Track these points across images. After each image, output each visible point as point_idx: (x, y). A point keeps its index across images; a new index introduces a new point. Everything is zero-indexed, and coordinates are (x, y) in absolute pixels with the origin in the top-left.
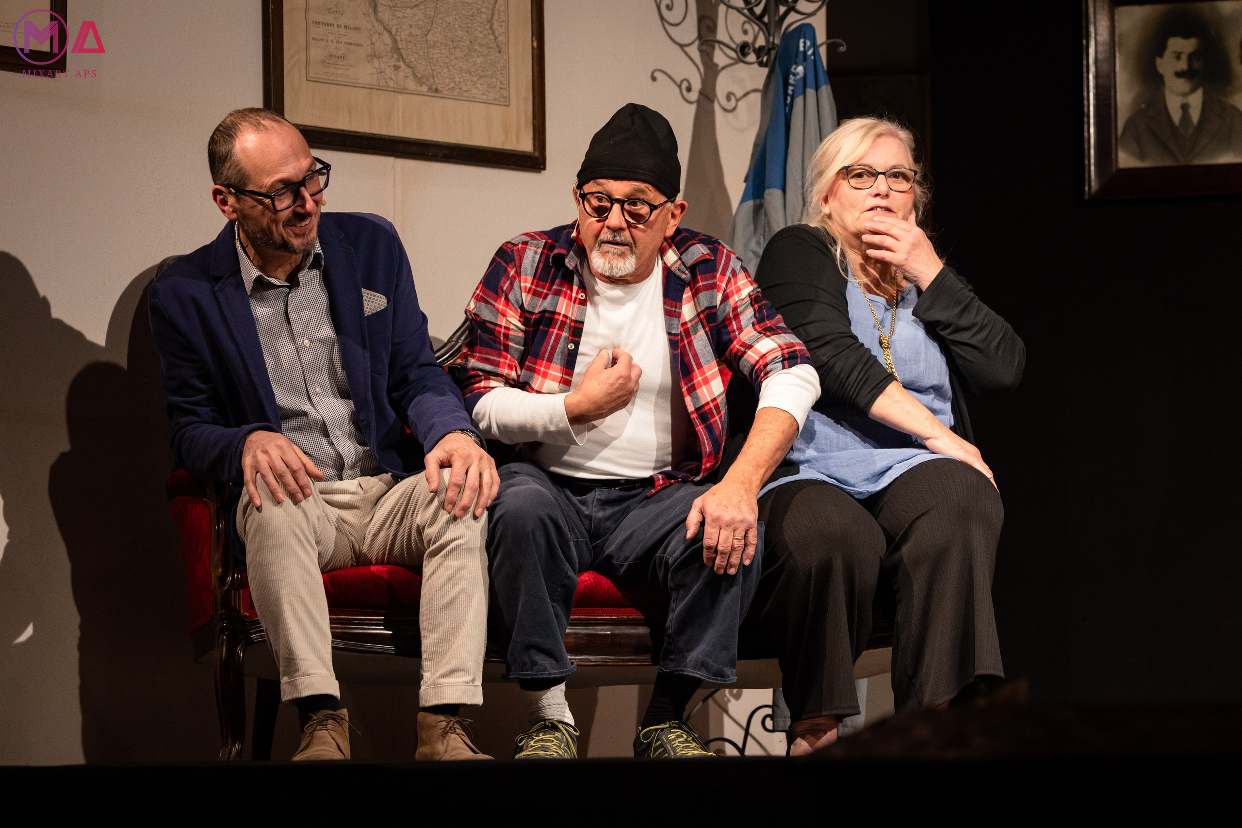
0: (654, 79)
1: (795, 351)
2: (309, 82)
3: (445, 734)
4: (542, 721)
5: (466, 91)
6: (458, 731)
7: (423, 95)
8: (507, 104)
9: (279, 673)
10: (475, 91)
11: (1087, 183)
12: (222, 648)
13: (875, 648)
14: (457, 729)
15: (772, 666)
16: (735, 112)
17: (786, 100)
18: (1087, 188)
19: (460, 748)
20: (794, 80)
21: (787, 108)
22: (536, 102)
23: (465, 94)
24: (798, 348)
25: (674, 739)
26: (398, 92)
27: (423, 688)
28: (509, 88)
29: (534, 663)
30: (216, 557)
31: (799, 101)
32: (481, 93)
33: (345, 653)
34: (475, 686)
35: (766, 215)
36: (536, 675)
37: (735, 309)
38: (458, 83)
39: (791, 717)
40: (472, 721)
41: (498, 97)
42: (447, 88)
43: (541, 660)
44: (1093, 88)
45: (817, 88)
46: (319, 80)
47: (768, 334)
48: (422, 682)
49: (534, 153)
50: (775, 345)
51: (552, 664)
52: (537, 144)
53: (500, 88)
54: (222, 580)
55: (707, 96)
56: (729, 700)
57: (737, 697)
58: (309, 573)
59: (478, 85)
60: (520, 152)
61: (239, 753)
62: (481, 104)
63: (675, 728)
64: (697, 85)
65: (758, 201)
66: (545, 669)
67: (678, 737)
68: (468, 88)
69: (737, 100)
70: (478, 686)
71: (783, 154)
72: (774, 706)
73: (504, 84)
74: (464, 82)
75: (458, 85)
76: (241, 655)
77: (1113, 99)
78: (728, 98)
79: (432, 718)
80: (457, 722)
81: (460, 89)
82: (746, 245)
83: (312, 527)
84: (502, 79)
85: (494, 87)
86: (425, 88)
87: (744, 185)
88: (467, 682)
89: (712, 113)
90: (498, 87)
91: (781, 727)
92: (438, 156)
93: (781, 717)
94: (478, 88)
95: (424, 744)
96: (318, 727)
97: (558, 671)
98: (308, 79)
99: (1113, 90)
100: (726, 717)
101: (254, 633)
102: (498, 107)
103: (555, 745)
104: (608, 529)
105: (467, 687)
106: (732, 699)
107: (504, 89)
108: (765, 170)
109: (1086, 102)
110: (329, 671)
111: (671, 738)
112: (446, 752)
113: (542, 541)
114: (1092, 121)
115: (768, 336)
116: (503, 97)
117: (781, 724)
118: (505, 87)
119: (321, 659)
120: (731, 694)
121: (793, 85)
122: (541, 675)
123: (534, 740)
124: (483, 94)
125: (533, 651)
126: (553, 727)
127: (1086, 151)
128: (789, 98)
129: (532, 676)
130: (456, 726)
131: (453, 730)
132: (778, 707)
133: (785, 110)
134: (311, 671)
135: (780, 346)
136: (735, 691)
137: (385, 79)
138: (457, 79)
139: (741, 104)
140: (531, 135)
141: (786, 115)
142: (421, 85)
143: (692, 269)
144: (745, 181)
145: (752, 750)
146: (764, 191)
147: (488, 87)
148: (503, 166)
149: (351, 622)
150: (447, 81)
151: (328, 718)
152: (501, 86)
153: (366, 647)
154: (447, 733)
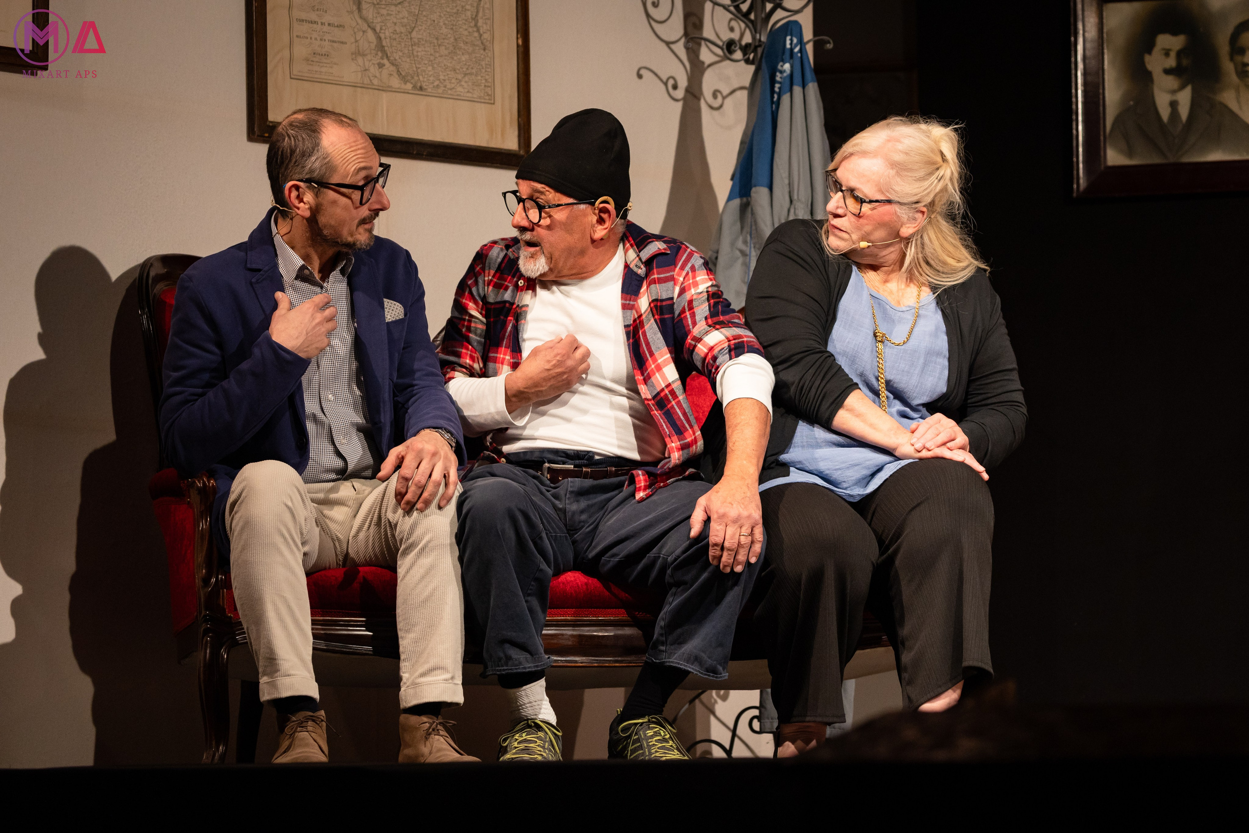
0: (640, 76)
1: (743, 342)
2: (292, 80)
3: (428, 735)
4: (525, 720)
5: (451, 89)
6: (441, 733)
7: (408, 93)
8: (492, 102)
9: (258, 673)
10: (460, 89)
11: (1075, 181)
12: (206, 650)
13: (863, 649)
14: (440, 731)
15: (761, 667)
16: (721, 110)
17: (772, 97)
18: (1075, 186)
19: (444, 750)
20: (781, 78)
21: (774, 106)
22: (521, 100)
23: (449, 92)
24: (745, 339)
25: (652, 737)
26: (383, 90)
27: (402, 689)
28: (494, 85)
29: (509, 658)
30: (200, 557)
31: (786, 98)
32: (466, 90)
33: (328, 654)
34: (455, 684)
35: (753, 214)
36: (511, 669)
37: (690, 302)
38: (443, 81)
39: (778, 718)
40: (456, 723)
41: (483, 95)
42: (431, 86)
43: (516, 654)
44: (1082, 85)
45: (804, 86)
46: (303, 78)
47: (718, 327)
48: (402, 684)
49: (520, 151)
50: (722, 337)
51: (526, 658)
52: (522, 141)
53: (485, 86)
54: (206, 581)
55: (693, 94)
56: (716, 702)
57: (724, 698)
58: (293, 572)
59: (463, 83)
60: (505, 150)
61: (223, 757)
62: (466, 102)
63: (654, 723)
64: (683, 83)
65: (745, 199)
66: (520, 663)
67: (656, 734)
68: (453, 86)
69: (724, 98)
70: (458, 684)
71: (770, 152)
72: (761, 707)
73: (489, 82)
74: (448, 80)
75: (442, 83)
76: (225, 656)
77: (1101, 97)
78: (715, 96)
79: (414, 719)
80: (440, 723)
81: (445, 87)
82: (733, 244)
83: (298, 527)
84: (487, 77)
85: (479, 85)
86: (409, 86)
87: (730, 183)
88: (446, 680)
89: (698, 111)
90: (483, 85)
91: (767, 728)
92: (423, 155)
93: (768, 719)
94: (463, 86)
95: (408, 746)
96: (299, 728)
97: (532, 665)
98: (293, 76)
99: (1101, 87)
100: (712, 718)
101: (239, 634)
102: (483, 105)
103: (538, 746)
104: (583, 522)
105: (447, 685)
106: (719, 701)
107: (488, 87)
108: (752, 168)
109: (1074, 100)
110: (310, 673)
111: (649, 734)
112: (430, 753)
113: (511, 533)
114: (1080, 118)
115: (717, 329)
116: (488, 95)
117: (768, 725)
118: (489, 84)
119: (302, 660)
120: (718, 695)
121: (780, 83)
122: (516, 669)
123: (518, 741)
124: (468, 92)
125: (507, 646)
126: (536, 726)
127: (1075, 149)
128: (776, 96)
129: (507, 671)
130: (439, 727)
131: (436, 731)
132: (765, 708)
133: (772, 107)
134: (292, 672)
135: (727, 338)
136: (722, 692)
137: (369, 77)
138: (442, 77)
139: (728, 101)
140: (516, 133)
141: (772, 112)
142: (405, 83)
143: (649, 263)
144: (732, 179)
145: (739, 751)
146: (751, 189)
147: (473, 85)
148: (488, 164)
149: (336, 623)
150: (432, 78)
151: (308, 719)
152: (486, 84)
153: (351, 649)
154: (430, 734)
